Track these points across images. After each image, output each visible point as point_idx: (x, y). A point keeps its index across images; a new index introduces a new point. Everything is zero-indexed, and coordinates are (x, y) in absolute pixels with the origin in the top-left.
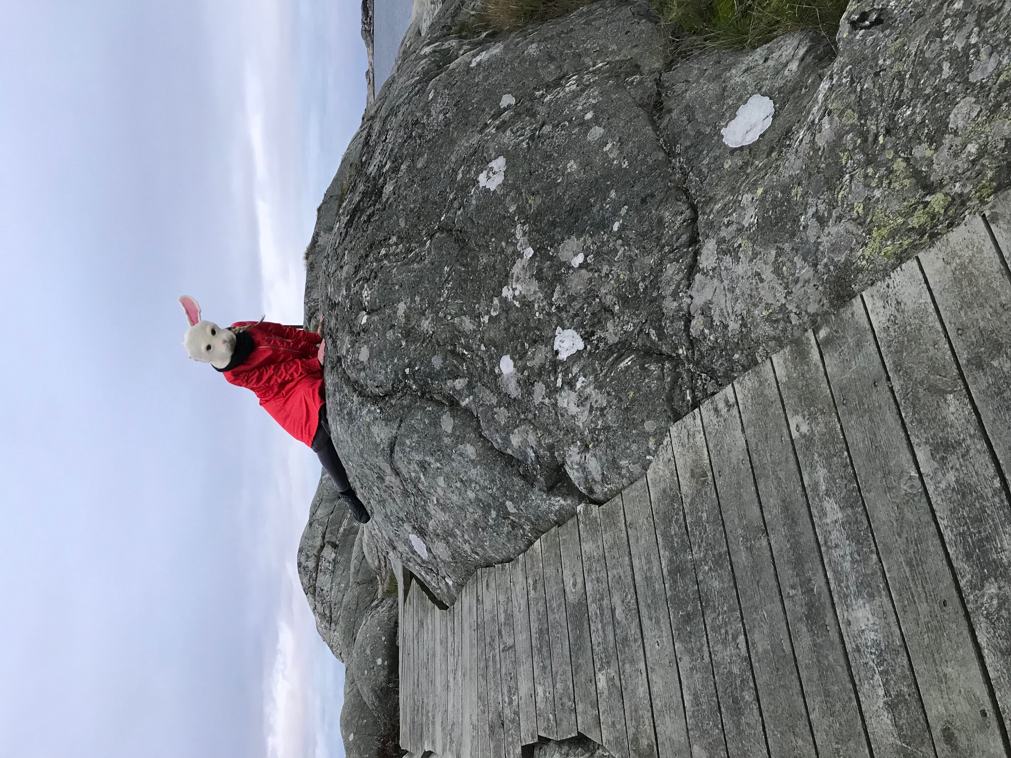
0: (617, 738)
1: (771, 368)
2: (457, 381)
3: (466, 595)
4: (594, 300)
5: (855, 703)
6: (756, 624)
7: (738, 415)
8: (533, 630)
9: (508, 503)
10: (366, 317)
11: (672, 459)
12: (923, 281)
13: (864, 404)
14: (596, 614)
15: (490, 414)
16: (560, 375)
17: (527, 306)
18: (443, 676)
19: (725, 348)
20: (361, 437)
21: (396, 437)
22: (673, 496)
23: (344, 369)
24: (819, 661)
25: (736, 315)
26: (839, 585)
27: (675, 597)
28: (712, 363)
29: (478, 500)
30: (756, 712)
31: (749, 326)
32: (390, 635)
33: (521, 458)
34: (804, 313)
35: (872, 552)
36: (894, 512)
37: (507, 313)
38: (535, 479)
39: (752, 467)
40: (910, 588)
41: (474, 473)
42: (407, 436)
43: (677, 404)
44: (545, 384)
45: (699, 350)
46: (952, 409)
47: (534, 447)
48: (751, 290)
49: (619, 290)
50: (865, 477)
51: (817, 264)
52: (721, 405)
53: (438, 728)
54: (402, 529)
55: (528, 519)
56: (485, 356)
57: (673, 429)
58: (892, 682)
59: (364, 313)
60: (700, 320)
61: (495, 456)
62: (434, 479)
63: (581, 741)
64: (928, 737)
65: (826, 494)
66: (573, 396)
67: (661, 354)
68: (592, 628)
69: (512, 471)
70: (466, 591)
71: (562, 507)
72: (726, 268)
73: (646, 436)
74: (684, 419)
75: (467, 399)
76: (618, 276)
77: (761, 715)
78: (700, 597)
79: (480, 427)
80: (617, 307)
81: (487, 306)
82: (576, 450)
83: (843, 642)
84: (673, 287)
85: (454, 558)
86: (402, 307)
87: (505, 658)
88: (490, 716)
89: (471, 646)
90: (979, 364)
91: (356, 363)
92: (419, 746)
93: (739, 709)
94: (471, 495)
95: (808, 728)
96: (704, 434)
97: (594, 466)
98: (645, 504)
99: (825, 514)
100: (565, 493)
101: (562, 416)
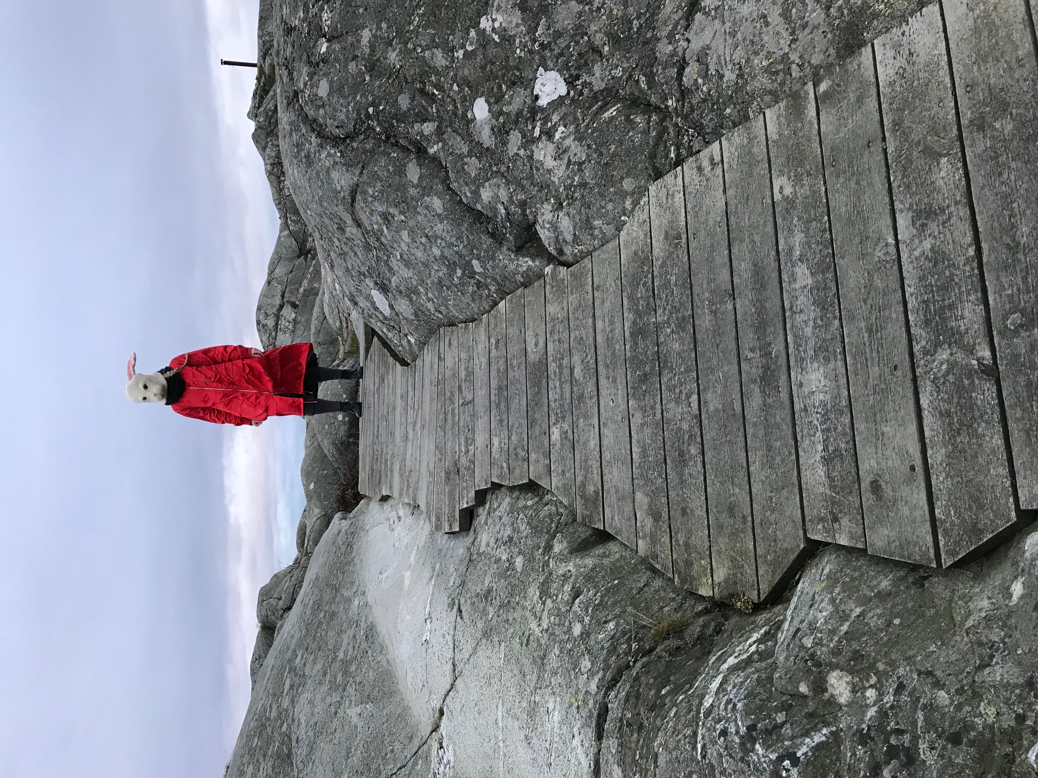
0: (565, 485)
1: (763, 125)
2: (425, 124)
3: (428, 353)
4: (583, 38)
5: (794, 457)
6: (711, 385)
7: (721, 174)
8: (493, 386)
9: (475, 262)
10: (325, 45)
11: (648, 220)
12: (942, 29)
13: (853, 167)
14: (555, 372)
15: (459, 164)
16: (538, 124)
17: (507, 40)
18: (403, 427)
19: (718, 100)
20: (320, 183)
21: (357, 185)
22: (644, 259)
23: (301, 106)
24: (766, 420)
25: (734, 65)
26: (797, 349)
27: (633, 358)
28: (702, 117)
29: (443, 257)
30: (699, 464)
31: (746, 77)
32: (351, 394)
33: (490, 215)
34: (806, 64)
35: (835, 318)
36: (864, 279)
37: (484, 47)
38: (504, 238)
39: (728, 230)
40: (865, 353)
41: (439, 228)
42: (369, 184)
43: (660, 161)
44: (521, 133)
45: (689, 102)
46: (943, 174)
47: (505, 203)
48: (754, 36)
49: (611, 27)
50: (842, 242)
51: (831, 7)
52: (706, 164)
53: (396, 475)
54: (364, 284)
55: (494, 279)
56: (458, 98)
57: (652, 188)
58: (832, 439)
59: (324, 40)
60: (695, 67)
61: (463, 212)
62: (397, 232)
63: (532, 487)
64: (857, 487)
65: (800, 260)
66: (551, 147)
67: (649, 105)
68: (550, 385)
69: (481, 228)
70: (428, 349)
71: (529, 268)
72: (730, 8)
73: (623, 195)
74: (665, 178)
75: (436, 147)
76: (612, 10)
77: (704, 467)
78: (658, 359)
79: (447, 178)
80: (606, 48)
81: (462, 38)
82: (550, 208)
83: (792, 402)
84: (670, 28)
85: (416, 315)
86: (366, 35)
87: (464, 412)
88: (447, 464)
89: (431, 400)
90: (980, 125)
91: (314, 98)
92: (377, 490)
93: (684, 461)
94: (437, 252)
95: (746, 479)
96: (684, 194)
97: (565, 224)
98: (614, 266)
99: (795, 280)
100: (534, 254)
101: (538, 169)
